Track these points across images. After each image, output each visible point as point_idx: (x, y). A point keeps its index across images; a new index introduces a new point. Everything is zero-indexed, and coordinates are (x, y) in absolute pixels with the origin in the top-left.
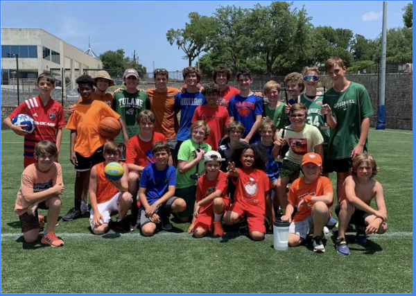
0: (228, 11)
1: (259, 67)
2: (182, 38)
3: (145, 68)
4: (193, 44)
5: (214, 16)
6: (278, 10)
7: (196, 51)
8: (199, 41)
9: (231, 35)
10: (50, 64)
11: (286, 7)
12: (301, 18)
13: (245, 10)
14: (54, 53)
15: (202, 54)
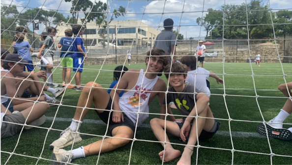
0: (228, 7)
1: (244, 33)
2: (204, 21)
3: (183, 36)
4: (209, 24)
5: (220, 10)
6: (254, 5)
7: (210, 27)
8: (212, 22)
9: (229, 19)
10: (141, 36)
11: (258, 3)
12: (266, 9)
13: (237, 6)
14: (142, 30)
15: (213, 28)
